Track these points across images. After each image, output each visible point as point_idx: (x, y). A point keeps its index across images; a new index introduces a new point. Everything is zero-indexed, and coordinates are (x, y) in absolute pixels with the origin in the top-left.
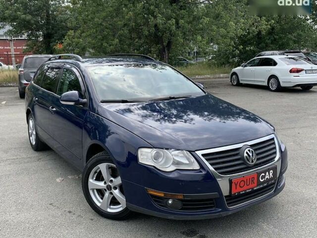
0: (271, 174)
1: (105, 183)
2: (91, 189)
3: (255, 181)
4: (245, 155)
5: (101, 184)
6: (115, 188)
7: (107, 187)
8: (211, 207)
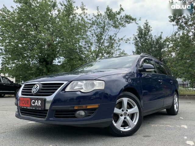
0: (39, 103)
3: (29, 103)
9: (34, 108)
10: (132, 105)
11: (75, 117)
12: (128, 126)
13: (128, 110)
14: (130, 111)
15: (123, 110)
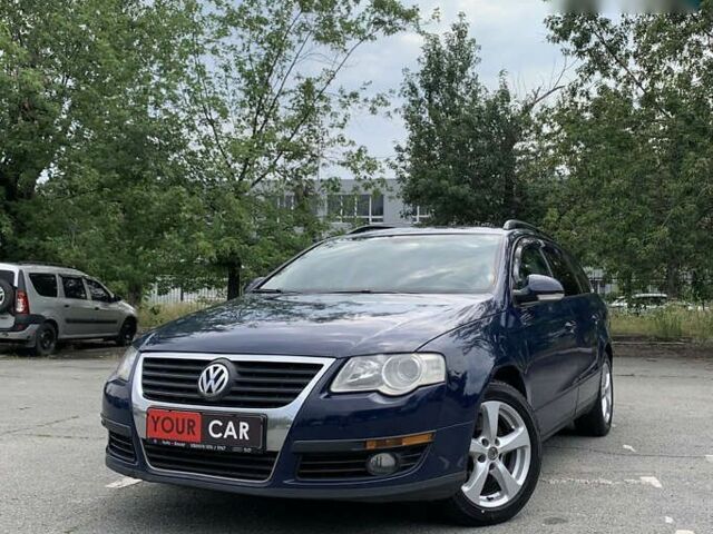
3: (198, 430)
9: (222, 448)
10: (511, 423)
11: (366, 473)
12: (499, 489)
13: (499, 439)
14: (505, 442)
15: (485, 442)
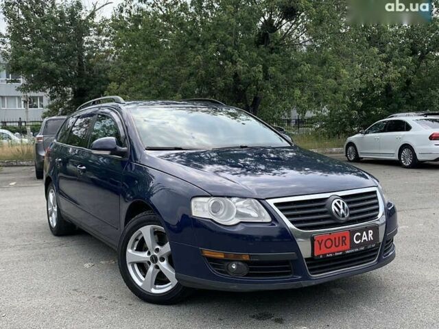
0: (370, 235)
1: (149, 253)
2: (130, 263)
3: (348, 241)
4: (334, 207)
5: (144, 256)
6: (162, 259)
7: (152, 258)
8: (288, 274)
9: (363, 248)
